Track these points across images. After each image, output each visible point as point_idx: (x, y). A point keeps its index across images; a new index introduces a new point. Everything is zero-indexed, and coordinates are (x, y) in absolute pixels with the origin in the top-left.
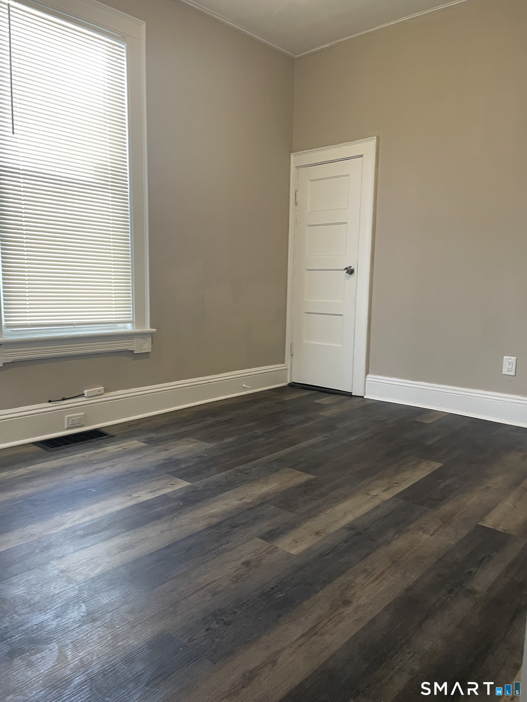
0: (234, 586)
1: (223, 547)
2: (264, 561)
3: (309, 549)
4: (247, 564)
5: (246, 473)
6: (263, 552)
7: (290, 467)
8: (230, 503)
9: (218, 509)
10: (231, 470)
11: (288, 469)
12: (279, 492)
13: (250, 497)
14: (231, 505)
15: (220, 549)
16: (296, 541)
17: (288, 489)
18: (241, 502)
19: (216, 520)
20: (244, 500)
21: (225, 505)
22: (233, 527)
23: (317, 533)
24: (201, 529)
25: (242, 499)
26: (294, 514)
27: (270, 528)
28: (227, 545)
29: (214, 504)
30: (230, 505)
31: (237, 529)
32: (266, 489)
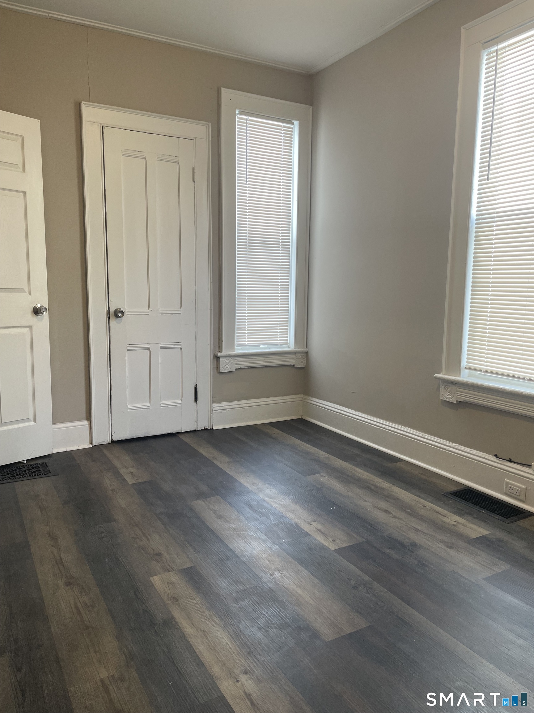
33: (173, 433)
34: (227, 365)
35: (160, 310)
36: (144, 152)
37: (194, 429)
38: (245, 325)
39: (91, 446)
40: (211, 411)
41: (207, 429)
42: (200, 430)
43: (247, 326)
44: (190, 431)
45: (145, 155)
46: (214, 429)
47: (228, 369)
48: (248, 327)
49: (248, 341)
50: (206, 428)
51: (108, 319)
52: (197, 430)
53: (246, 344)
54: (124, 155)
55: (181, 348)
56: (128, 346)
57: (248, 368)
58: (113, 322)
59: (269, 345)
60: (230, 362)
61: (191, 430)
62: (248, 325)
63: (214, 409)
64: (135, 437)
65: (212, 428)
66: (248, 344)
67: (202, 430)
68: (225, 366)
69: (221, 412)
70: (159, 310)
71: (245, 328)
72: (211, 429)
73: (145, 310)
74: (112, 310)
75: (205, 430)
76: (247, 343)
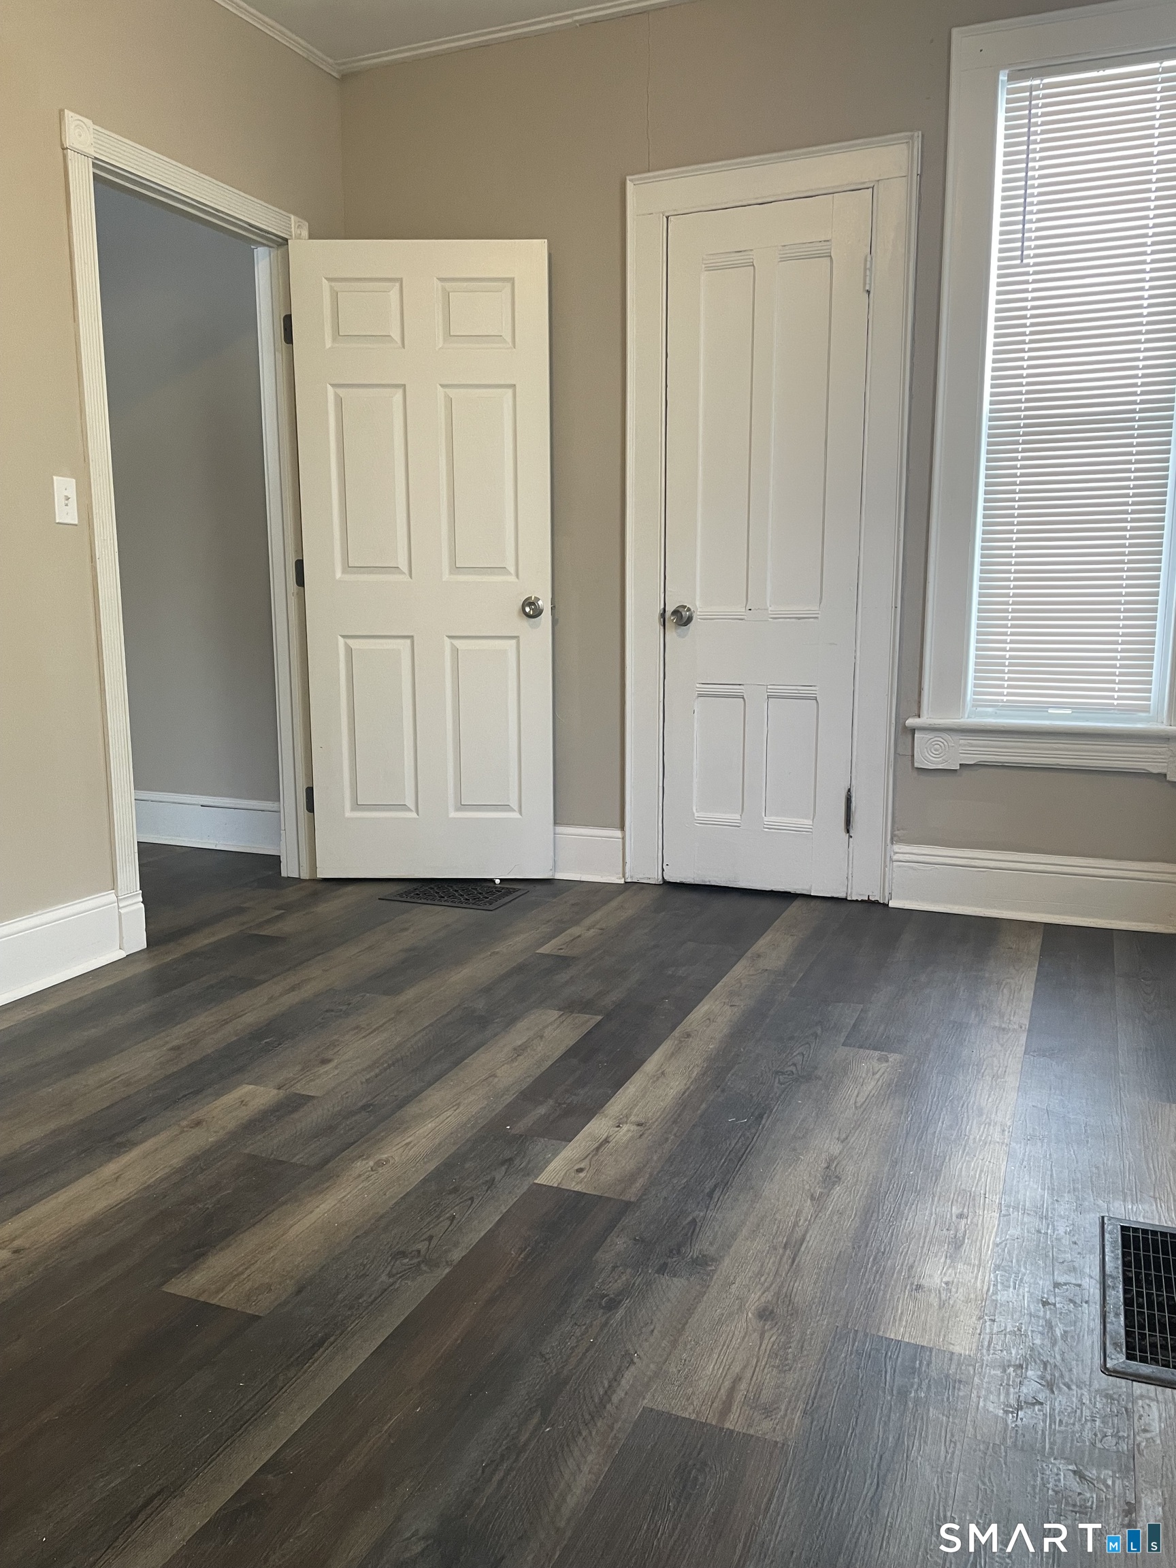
0: (335, 1037)
1: (373, 1074)
2: (298, 1068)
3: (218, 1095)
4: (325, 1062)
5: (403, 1254)
6: (302, 1079)
7: (255, 1318)
8: (401, 1150)
9: (421, 1131)
10: (457, 1255)
11: (262, 1306)
12: (284, 1203)
13: (360, 1176)
14: (398, 1147)
15: (377, 1071)
16: (243, 1103)
17: (261, 1220)
18: (378, 1157)
19: (412, 1109)
20: (371, 1163)
21: (410, 1143)
22: (369, 1106)
23: (198, 1123)
24: (429, 1091)
25: (379, 1164)
26: (247, 1151)
27: (296, 1116)
28: (368, 1077)
29: (437, 1141)
30: (400, 1145)
31: (360, 1104)
32: (325, 1207)
33: (790, 893)
34: (936, 750)
35: (770, 609)
36: (751, 250)
37: (842, 895)
38: (1004, 650)
39: (622, 881)
40: (887, 860)
41: (876, 903)
42: (857, 901)
43: (1008, 654)
44: (832, 898)
45: (751, 257)
46: (890, 905)
47: (938, 763)
48: (1011, 657)
49: (1009, 694)
50: (872, 899)
51: (662, 628)
52: (849, 899)
53: (1002, 701)
54: (708, 269)
55: (816, 699)
56: (698, 685)
57: (1003, 766)
58: (672, 634)
59: (1076, 708)
60: (946, 743)
61: (835, 895)
62: (1011, 650)
63: (895, 857)
64: (708, 883)
65: (886, 902)
66: (1008, 701)
67: (862, 901)
68: (929, 754)
69: (912, 868)
70: (767, 609)
71: (1004, 657)
72: (884, 904)
73: (740, 609)
74: (670, 609)
75: (869, 903)
76: (1005, 699)
